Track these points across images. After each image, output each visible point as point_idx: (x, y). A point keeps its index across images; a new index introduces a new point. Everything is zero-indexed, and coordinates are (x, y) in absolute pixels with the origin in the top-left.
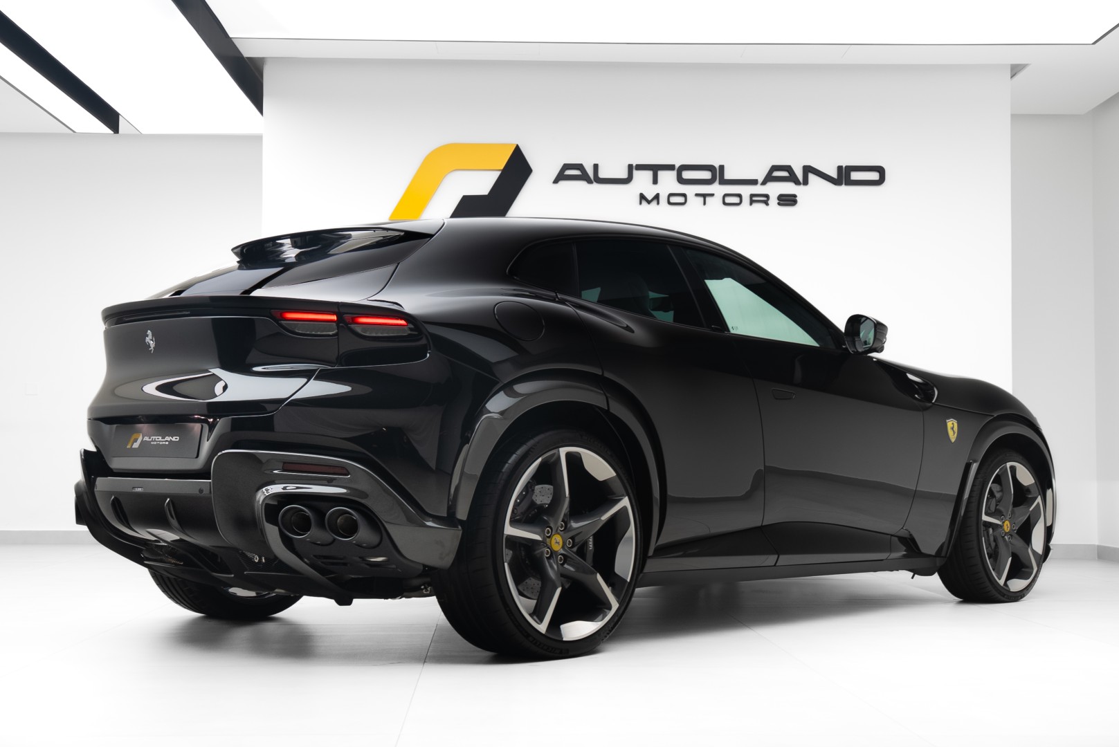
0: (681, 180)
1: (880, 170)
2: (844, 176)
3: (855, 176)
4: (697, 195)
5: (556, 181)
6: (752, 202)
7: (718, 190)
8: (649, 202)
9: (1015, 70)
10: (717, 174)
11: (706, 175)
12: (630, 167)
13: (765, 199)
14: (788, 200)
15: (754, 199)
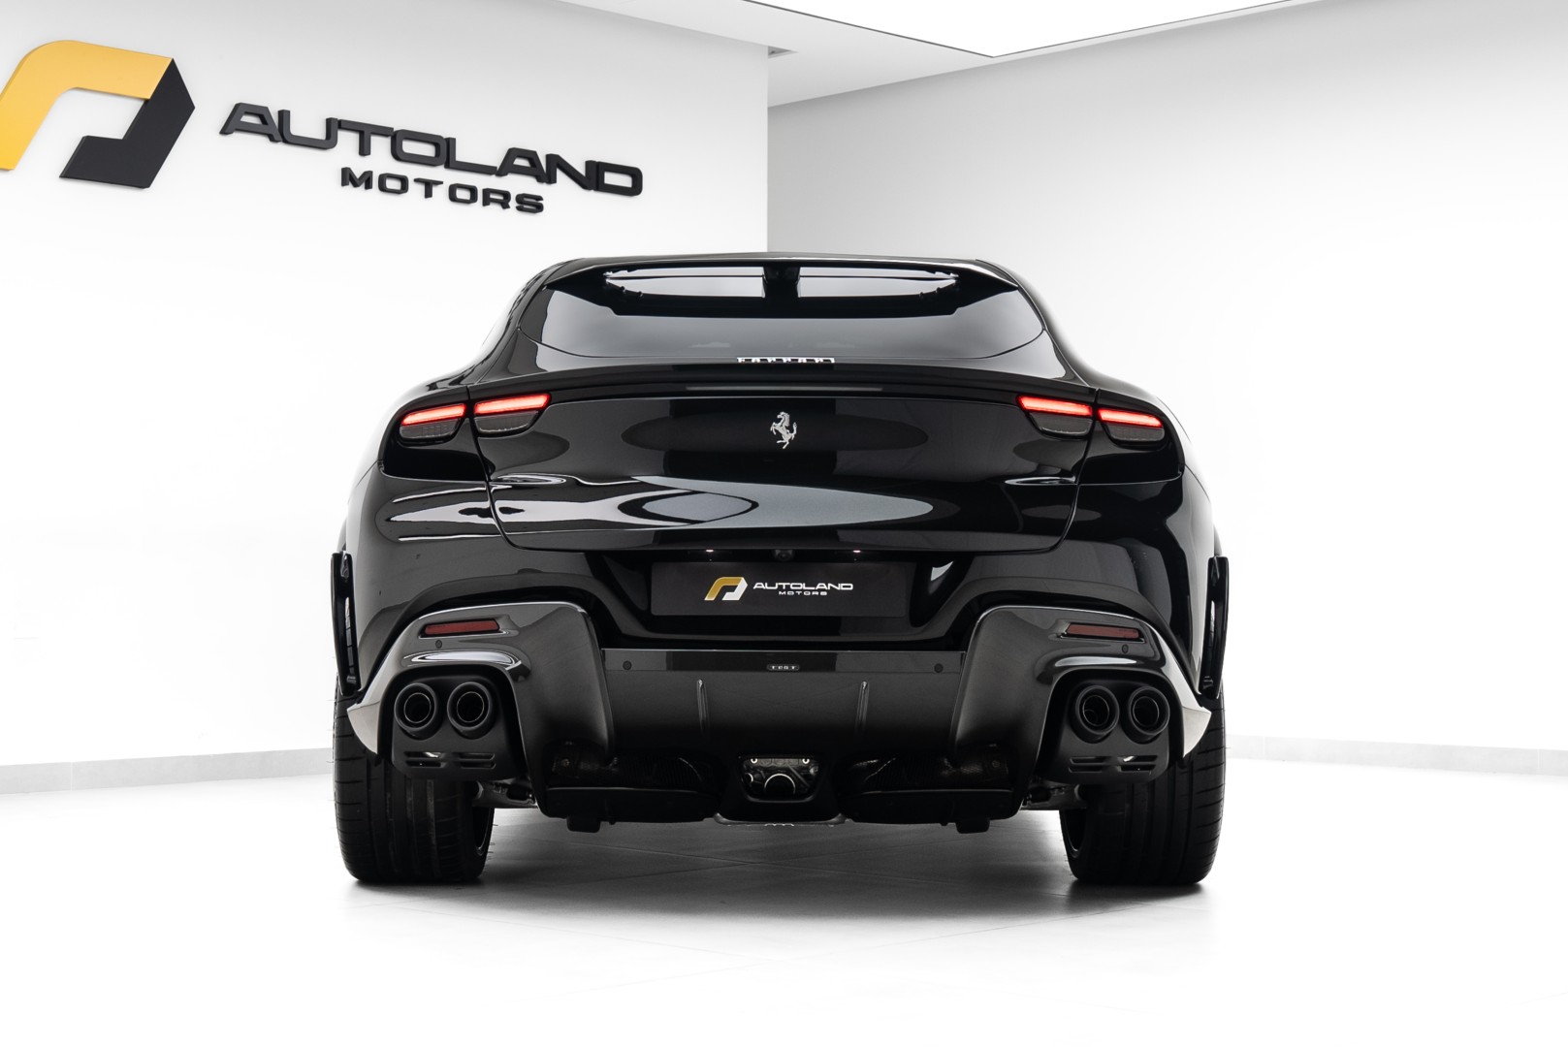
0: (398, 155)
1: (635, 174)
2: (593, 177)
3: (610, 178)
4: (417, 181)
5: (225, 131)
6: (486, 202)
7: (447, 176)
8: (356, 185)
9: (773, 52)
10: (445, 151)
11: (428, 150)
12: (329, 122)
13: (504, 199)
14: (531, 204)
15: (492, 196)
